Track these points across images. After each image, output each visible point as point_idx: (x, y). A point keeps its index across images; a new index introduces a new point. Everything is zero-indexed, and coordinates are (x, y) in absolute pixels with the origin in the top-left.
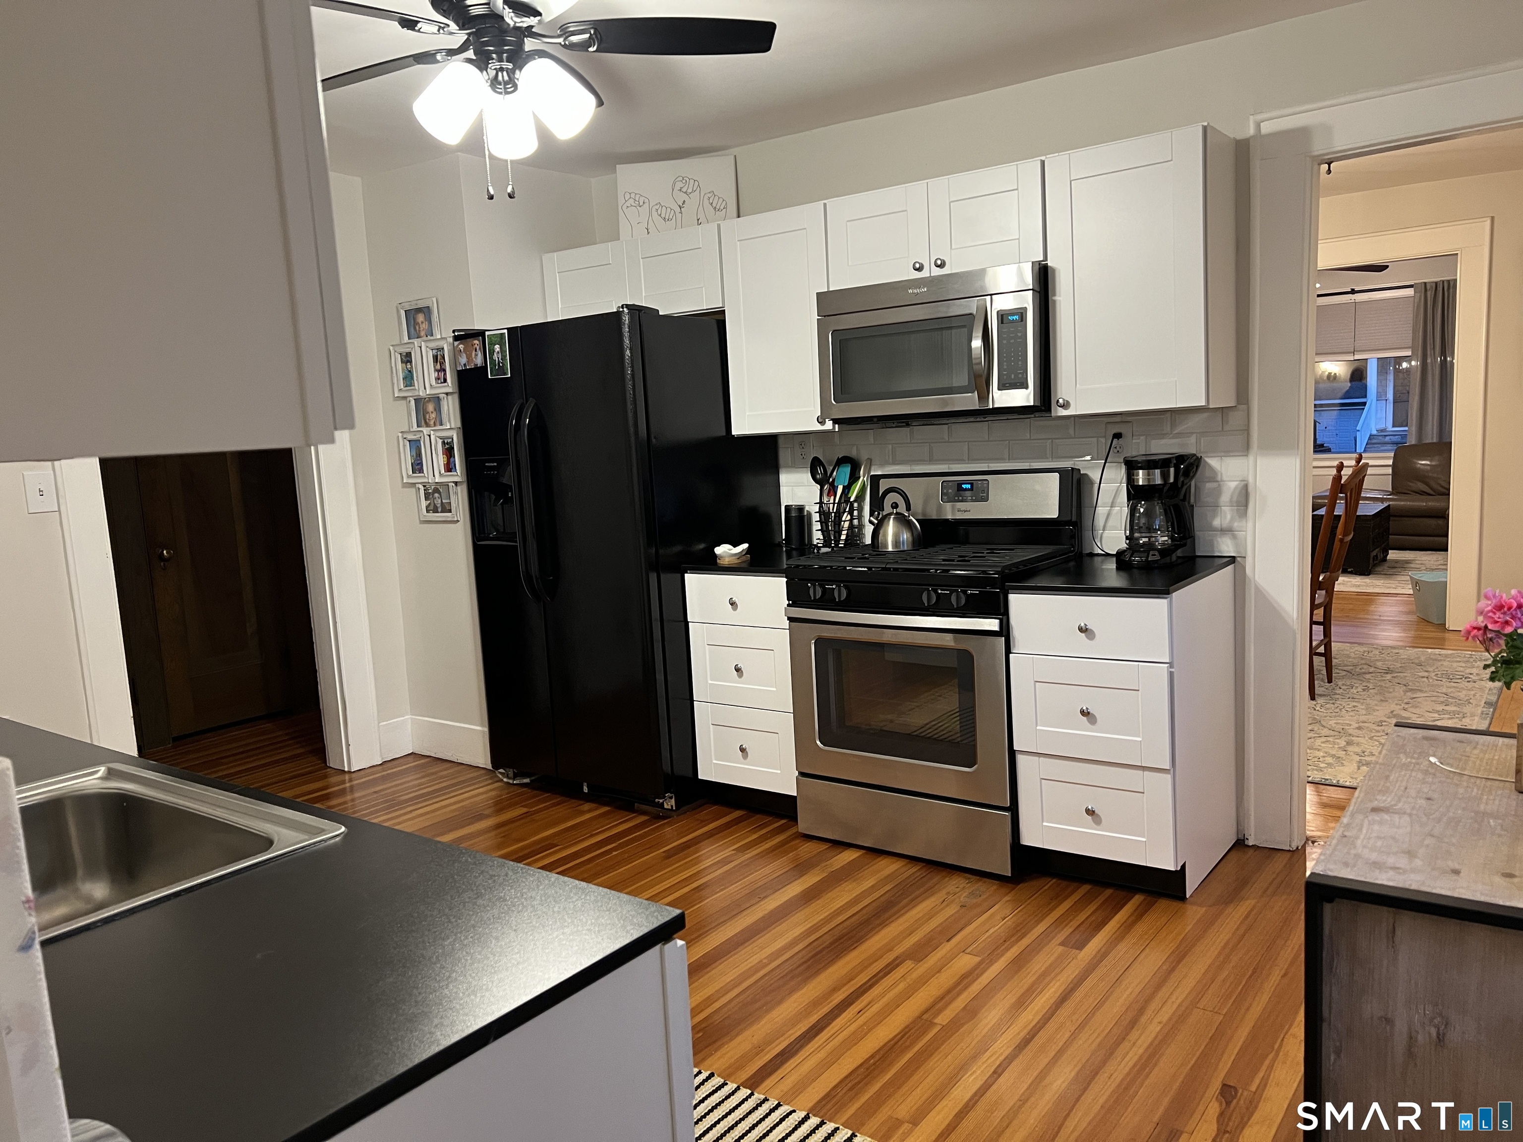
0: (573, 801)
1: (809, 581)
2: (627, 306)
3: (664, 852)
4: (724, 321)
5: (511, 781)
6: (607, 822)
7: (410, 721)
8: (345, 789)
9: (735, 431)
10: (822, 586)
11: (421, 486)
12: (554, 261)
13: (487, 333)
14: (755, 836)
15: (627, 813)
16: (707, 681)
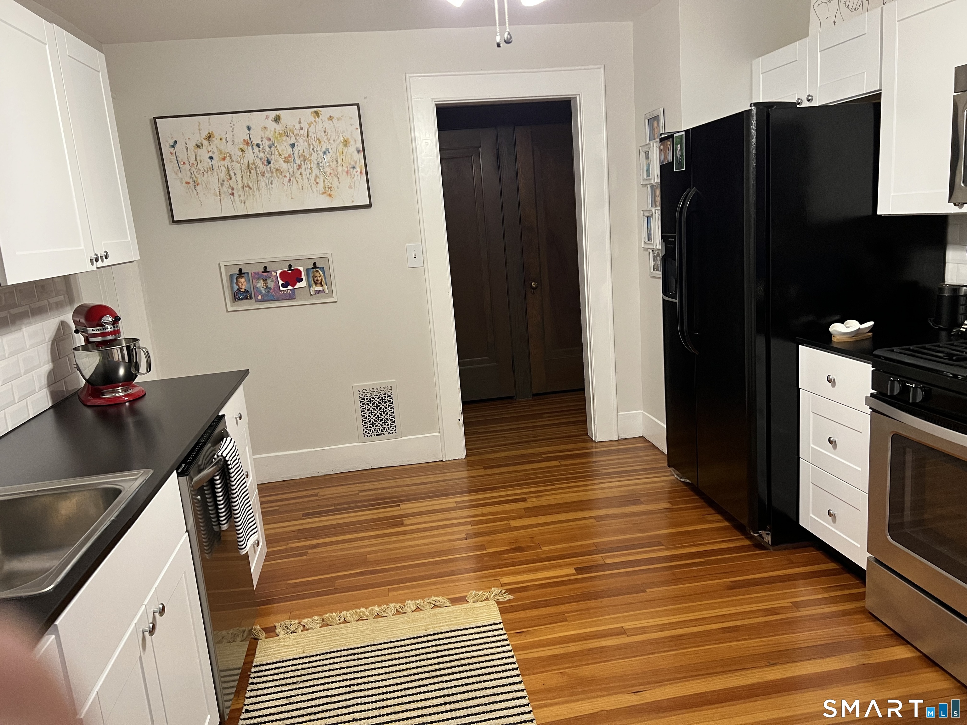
0: (710, 509)
1: (892, 374)
2: (755, 104)
3: (731, 581)
4: (880, 104)
5: (679, 478)
6: (717, 536)
7: (642, 414)
8: (592, 452)
9: (881, 211)
10: (902, 383)
11: (650, 251)
12: (760, 63)
13: (675, 135)
14: (825, 595)
15: (738, 533)
16: (810, 445)
